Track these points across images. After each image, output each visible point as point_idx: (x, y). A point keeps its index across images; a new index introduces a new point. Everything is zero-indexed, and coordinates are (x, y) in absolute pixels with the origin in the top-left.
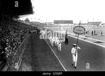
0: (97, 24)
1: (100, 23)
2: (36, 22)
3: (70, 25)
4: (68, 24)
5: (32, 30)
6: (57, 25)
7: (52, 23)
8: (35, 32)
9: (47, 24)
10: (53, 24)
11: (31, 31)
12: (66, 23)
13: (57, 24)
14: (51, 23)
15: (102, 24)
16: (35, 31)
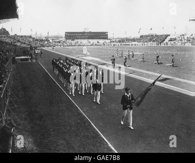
0: (161, 39)
1: (166, 38)
2: (25, 36)
3: (101, 41)
4: (98, 40)
5: (18, 56)
6: (72, 42)
7: (62, 37)
8: (27, 59)
9: (51, 41)
10: (64, 39)
11: (16, 58)
12: (92, 39)
13: (73, 40)
14: (58, 37)
15: (171, 40)
16: (26, 57)
